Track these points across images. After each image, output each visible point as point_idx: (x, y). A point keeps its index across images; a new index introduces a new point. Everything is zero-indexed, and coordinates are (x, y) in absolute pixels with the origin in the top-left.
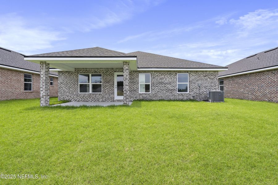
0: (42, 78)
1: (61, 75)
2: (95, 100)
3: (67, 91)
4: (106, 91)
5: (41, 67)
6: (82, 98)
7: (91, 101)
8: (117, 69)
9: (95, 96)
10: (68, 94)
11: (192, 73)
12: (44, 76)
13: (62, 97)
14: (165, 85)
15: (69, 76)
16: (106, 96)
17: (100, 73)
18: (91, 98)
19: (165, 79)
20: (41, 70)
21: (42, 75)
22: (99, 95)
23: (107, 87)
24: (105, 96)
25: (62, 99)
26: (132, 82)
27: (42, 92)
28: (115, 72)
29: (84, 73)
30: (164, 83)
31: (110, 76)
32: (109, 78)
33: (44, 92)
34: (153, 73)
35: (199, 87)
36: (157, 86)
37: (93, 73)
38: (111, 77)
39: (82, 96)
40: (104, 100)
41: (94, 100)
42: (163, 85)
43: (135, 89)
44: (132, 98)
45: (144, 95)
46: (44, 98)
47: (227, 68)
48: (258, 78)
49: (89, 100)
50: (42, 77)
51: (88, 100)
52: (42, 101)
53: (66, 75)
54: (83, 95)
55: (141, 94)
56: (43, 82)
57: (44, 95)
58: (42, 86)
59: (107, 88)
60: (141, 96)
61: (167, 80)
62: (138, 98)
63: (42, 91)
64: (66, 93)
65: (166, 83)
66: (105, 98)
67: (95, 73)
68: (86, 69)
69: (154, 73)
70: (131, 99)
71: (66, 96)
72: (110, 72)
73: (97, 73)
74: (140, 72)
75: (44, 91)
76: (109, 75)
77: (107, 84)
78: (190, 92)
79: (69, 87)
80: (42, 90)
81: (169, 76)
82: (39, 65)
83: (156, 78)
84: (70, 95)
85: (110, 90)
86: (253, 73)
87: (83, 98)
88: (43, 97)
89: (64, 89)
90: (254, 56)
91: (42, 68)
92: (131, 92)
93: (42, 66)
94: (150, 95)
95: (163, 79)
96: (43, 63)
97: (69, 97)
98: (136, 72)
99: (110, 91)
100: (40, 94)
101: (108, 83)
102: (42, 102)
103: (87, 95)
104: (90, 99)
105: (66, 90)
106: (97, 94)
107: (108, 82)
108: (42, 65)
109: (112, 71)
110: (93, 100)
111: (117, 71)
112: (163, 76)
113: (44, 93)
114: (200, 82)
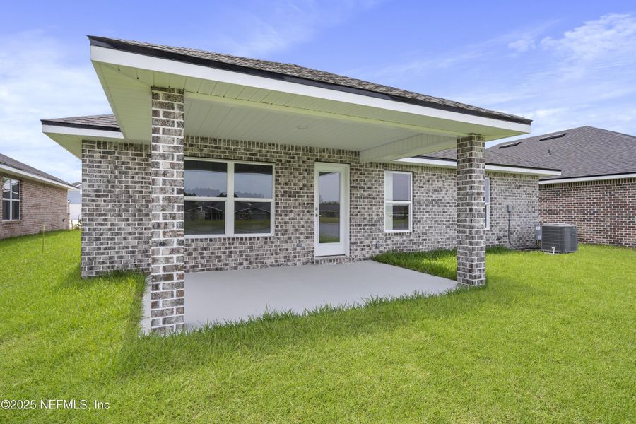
0: (165, 174)
1: (97, 156)
2: (251, 263)
3: (130, 229)
4: (289, 227)
5: (155, 113)
6: (195, 258)
7: (235, 268)
8: (324, 151)
9: (251, 247)
10: (135, 243)
11: (496, 178)
12: (173, 166)
13: (103, 258)
14: (446, 209)
15: (139, 164)
16: (290, 246)
17: (267, 161)
18: (234, 256)
19: (444, 191)
20: (155, 131)
21: (164, 157)
22: (265, 243)
23: (291, 211)
24: (285, 246)
25: (101, 268)
26: (368, 198)
27: (162, 252)
28: (318, 160)
29: (208, 156)
30: (443, 201)
31: (300, 174)
32: (298, 180)
33: (173, 251)
34: (420, 171)
35: (510, 215)
36: (427, 212)
37: (241, 159)
38: (304, 177)
39: (196, 249)
40: (281, 260)
41: (246, 264)
42: (440, 209)
43: (375, 218)
44: (367, 248)
45: (398, 238)
46: (175, 280)
47: (560, 171)
48: (582, 194)
49: (226, 265)
50: (162, 168)
51: (221, 265)
52: (161, 301)
53: (124, 158)
54: (200, 245)
55: (388, 236)
56: (169, 199)
57: (177, 268)
58: (161, 220)
59: (292, 215)
60: (389, 241)
61: (449, 194)
62: (382, 248)
63: (162, 244)
64: (125, 239)
65: (448, 203)
66: (282, 254)
67: (250, 160)
68: (215, 140)
69: (420, 174)
70: (364, 252)
71: (123, 253)
72: (303, 162)
73: (257, 160)
74: (387, 166)
75: (175, 246)
76: (297, 170)
77: (292, 203)
78: (492, 226)
79: (140, 211)
80: (162, 238)
81: (452, 184)
82: (147, 105)
83: (425, 186)
84: (144, 247)
85: (303, 222)
86: (570, 184)
87: (202, 258)
88: (170, 277)
89: (115, 220)
90: (516, 145)
91: (164, 123)
92: (364, 229)
93: (161, 111)
94: (412, 238)
95: (441, 191)
96: (169, 97)
97: (140, 256)
98: (377, 167)
99: (303, 226)
100: (154, 261)
101: (296, 200)
102: (161, 308)
103: (217, 245)
104: (229, 261)
105: (123, 224)
106: (258, 239)
107: (296, 196)
108: (163, 105)
109: (308, 159)
110: (241, 264)
111: (323, 159)
112: (440, 184)
113: (175, 256)
114: (509, 202)
